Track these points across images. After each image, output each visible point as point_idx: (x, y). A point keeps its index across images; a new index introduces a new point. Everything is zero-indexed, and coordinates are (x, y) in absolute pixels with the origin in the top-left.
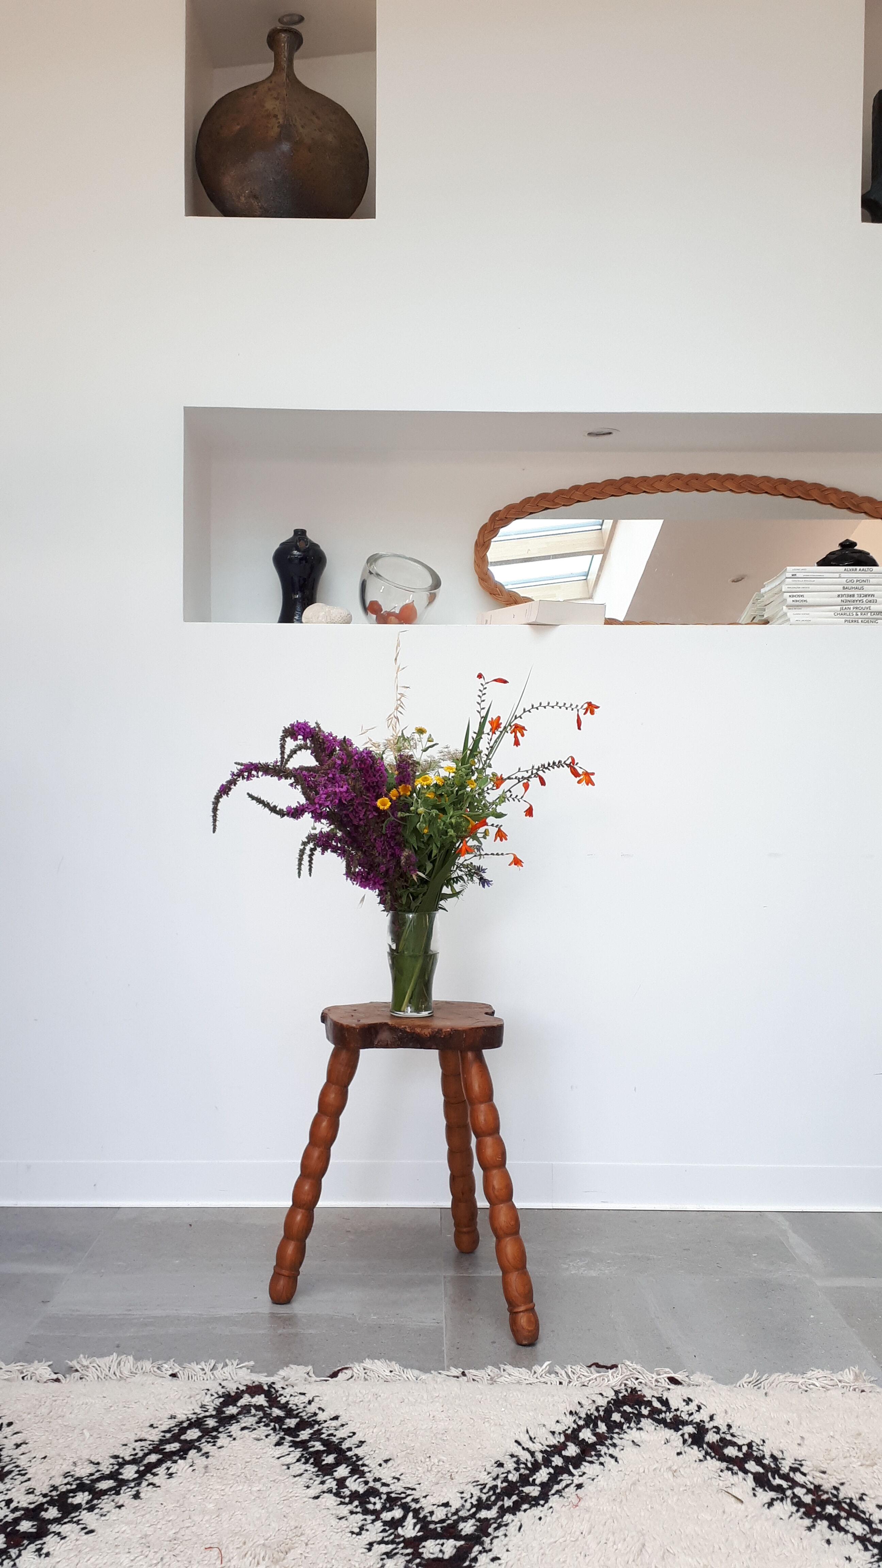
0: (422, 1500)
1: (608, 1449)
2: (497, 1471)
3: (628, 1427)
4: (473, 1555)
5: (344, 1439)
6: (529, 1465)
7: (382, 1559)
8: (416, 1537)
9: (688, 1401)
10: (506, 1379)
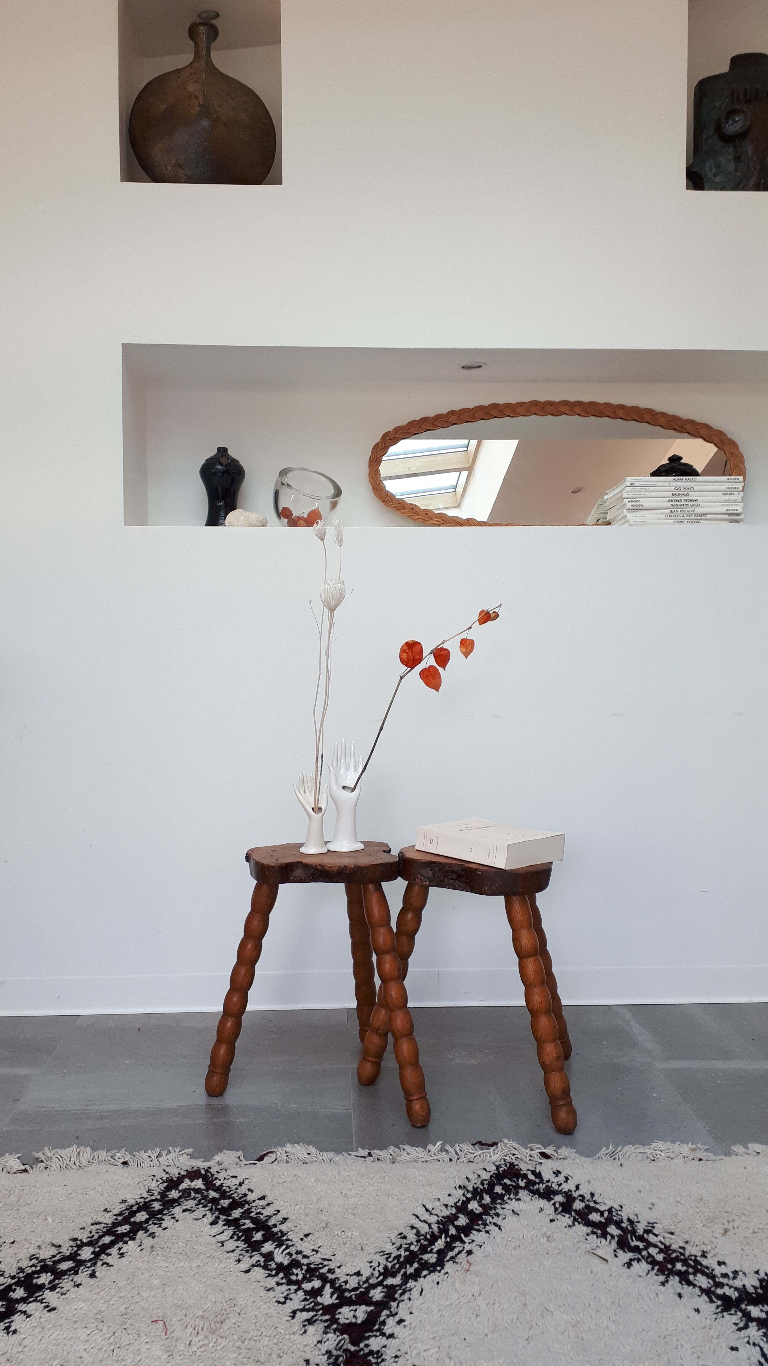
0: (337, 1270)
1: (493, 1218)
2: (401, 1241)
3: (509, 1198)
4: (382, 1319)
5: (270, 1217)
6: (428, 1236)
7: (304, 1326)
8: (333, 1304)
9: (557, 1173)
10: (405, 1158)
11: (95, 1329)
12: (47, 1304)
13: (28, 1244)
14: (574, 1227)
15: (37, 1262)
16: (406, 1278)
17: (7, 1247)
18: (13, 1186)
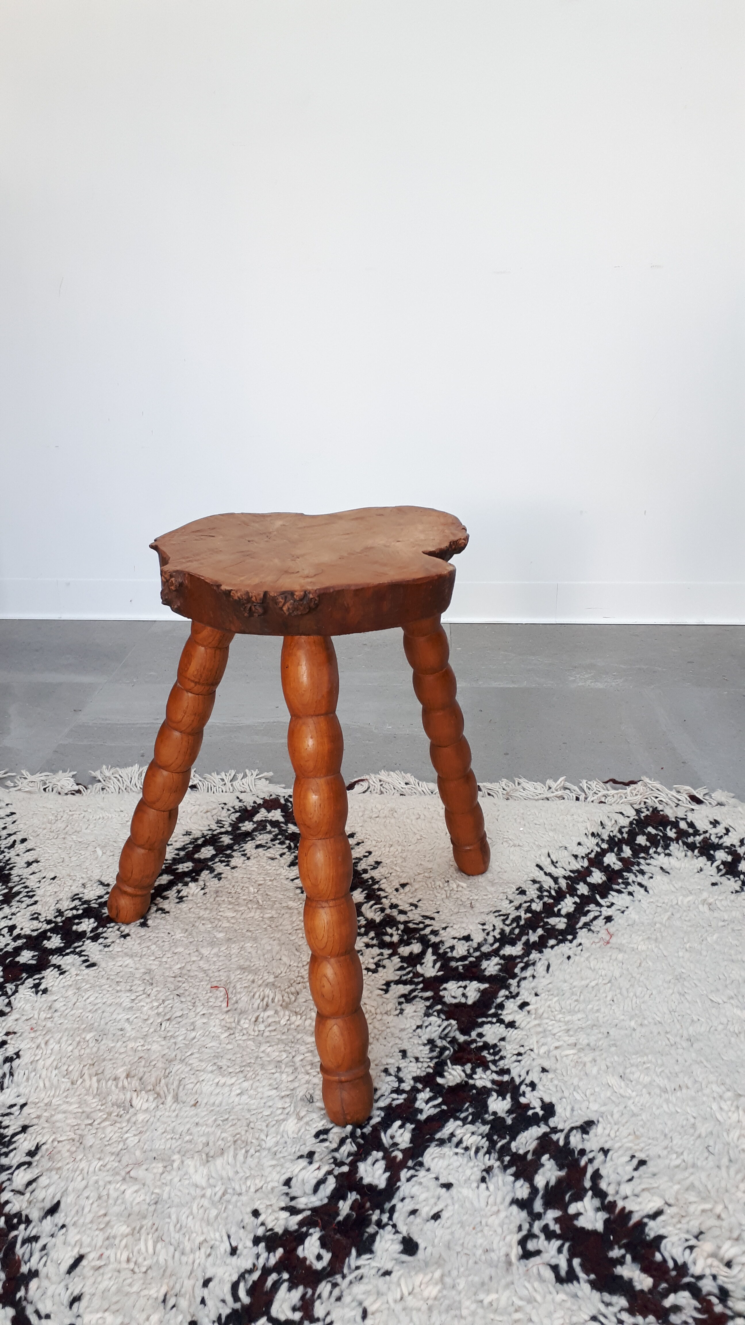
0: (442, 932)
1: (636, 876)
2: (521, 899)
3: (655, 852)
4: (499, 1000)
5: (360, 859)
6: (553, 893)
7: (400, 1003)
8: (436, 977)
9: (715, 823)
10: (521, 794)
11: (141, 993)
12: (86, 958)
13: (71, 881)
14: (743, 893)
15: (80, 903)
16: (529, 947)
17: (47, 883)
18: (61, 809)
